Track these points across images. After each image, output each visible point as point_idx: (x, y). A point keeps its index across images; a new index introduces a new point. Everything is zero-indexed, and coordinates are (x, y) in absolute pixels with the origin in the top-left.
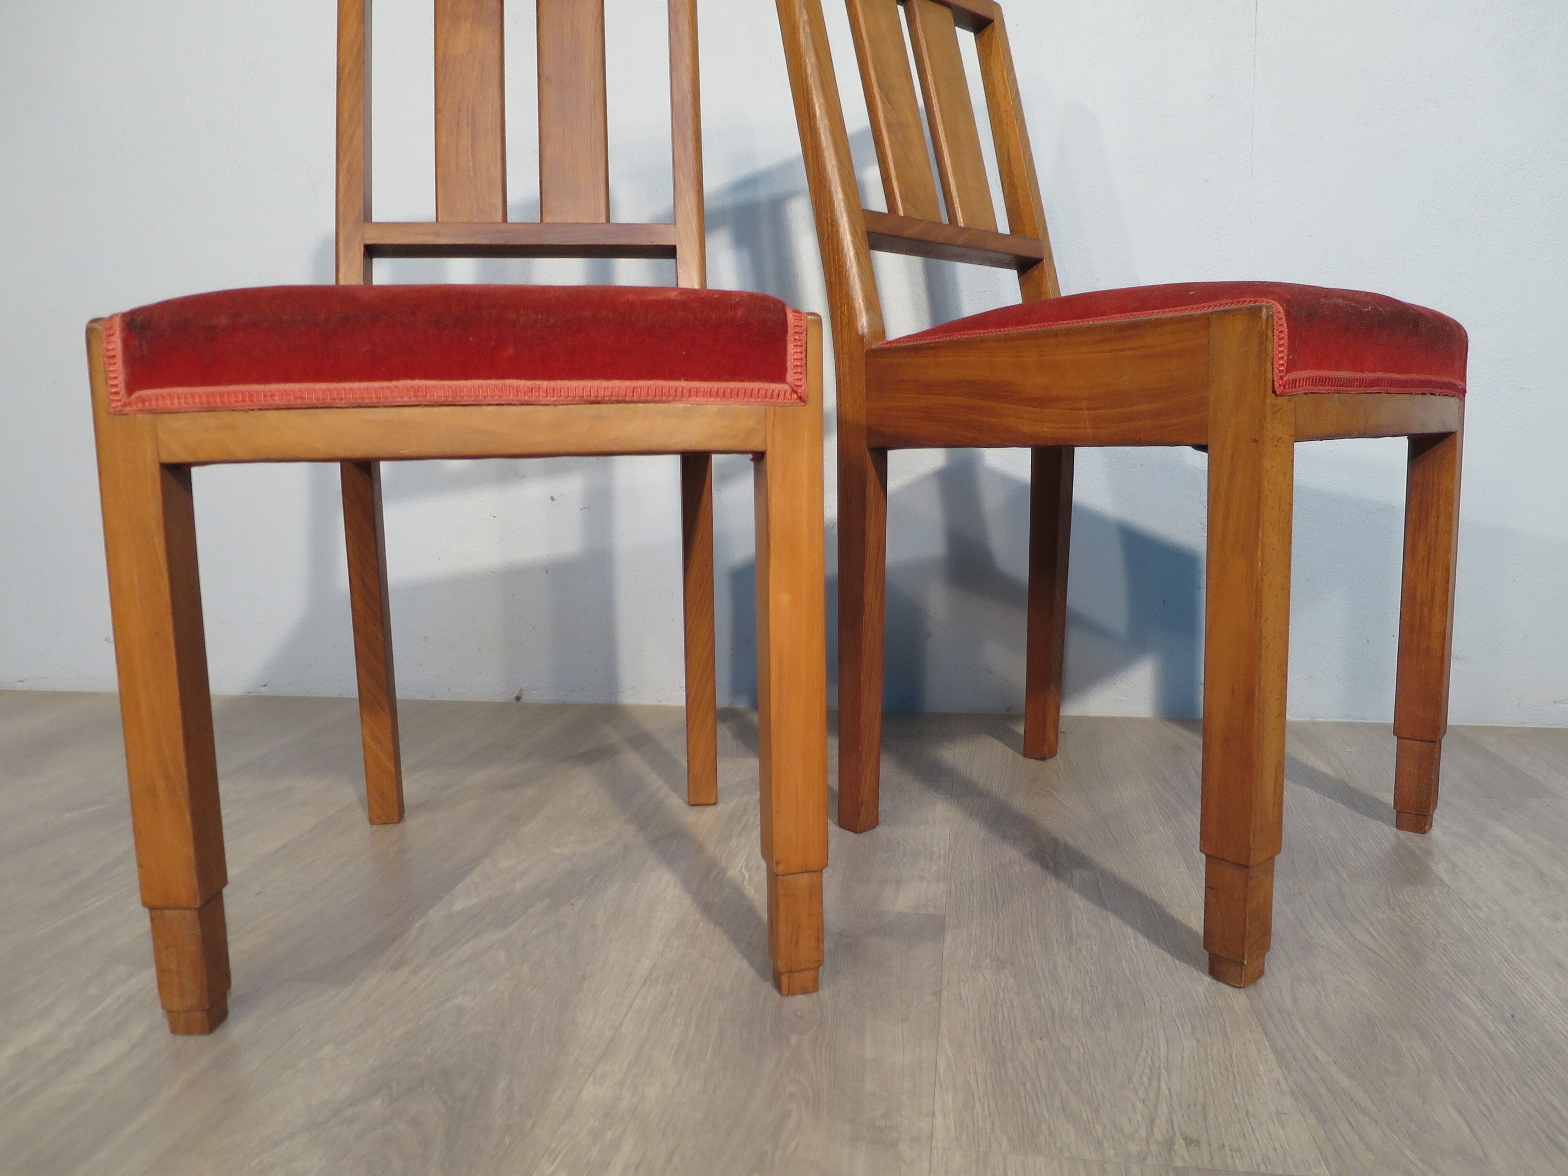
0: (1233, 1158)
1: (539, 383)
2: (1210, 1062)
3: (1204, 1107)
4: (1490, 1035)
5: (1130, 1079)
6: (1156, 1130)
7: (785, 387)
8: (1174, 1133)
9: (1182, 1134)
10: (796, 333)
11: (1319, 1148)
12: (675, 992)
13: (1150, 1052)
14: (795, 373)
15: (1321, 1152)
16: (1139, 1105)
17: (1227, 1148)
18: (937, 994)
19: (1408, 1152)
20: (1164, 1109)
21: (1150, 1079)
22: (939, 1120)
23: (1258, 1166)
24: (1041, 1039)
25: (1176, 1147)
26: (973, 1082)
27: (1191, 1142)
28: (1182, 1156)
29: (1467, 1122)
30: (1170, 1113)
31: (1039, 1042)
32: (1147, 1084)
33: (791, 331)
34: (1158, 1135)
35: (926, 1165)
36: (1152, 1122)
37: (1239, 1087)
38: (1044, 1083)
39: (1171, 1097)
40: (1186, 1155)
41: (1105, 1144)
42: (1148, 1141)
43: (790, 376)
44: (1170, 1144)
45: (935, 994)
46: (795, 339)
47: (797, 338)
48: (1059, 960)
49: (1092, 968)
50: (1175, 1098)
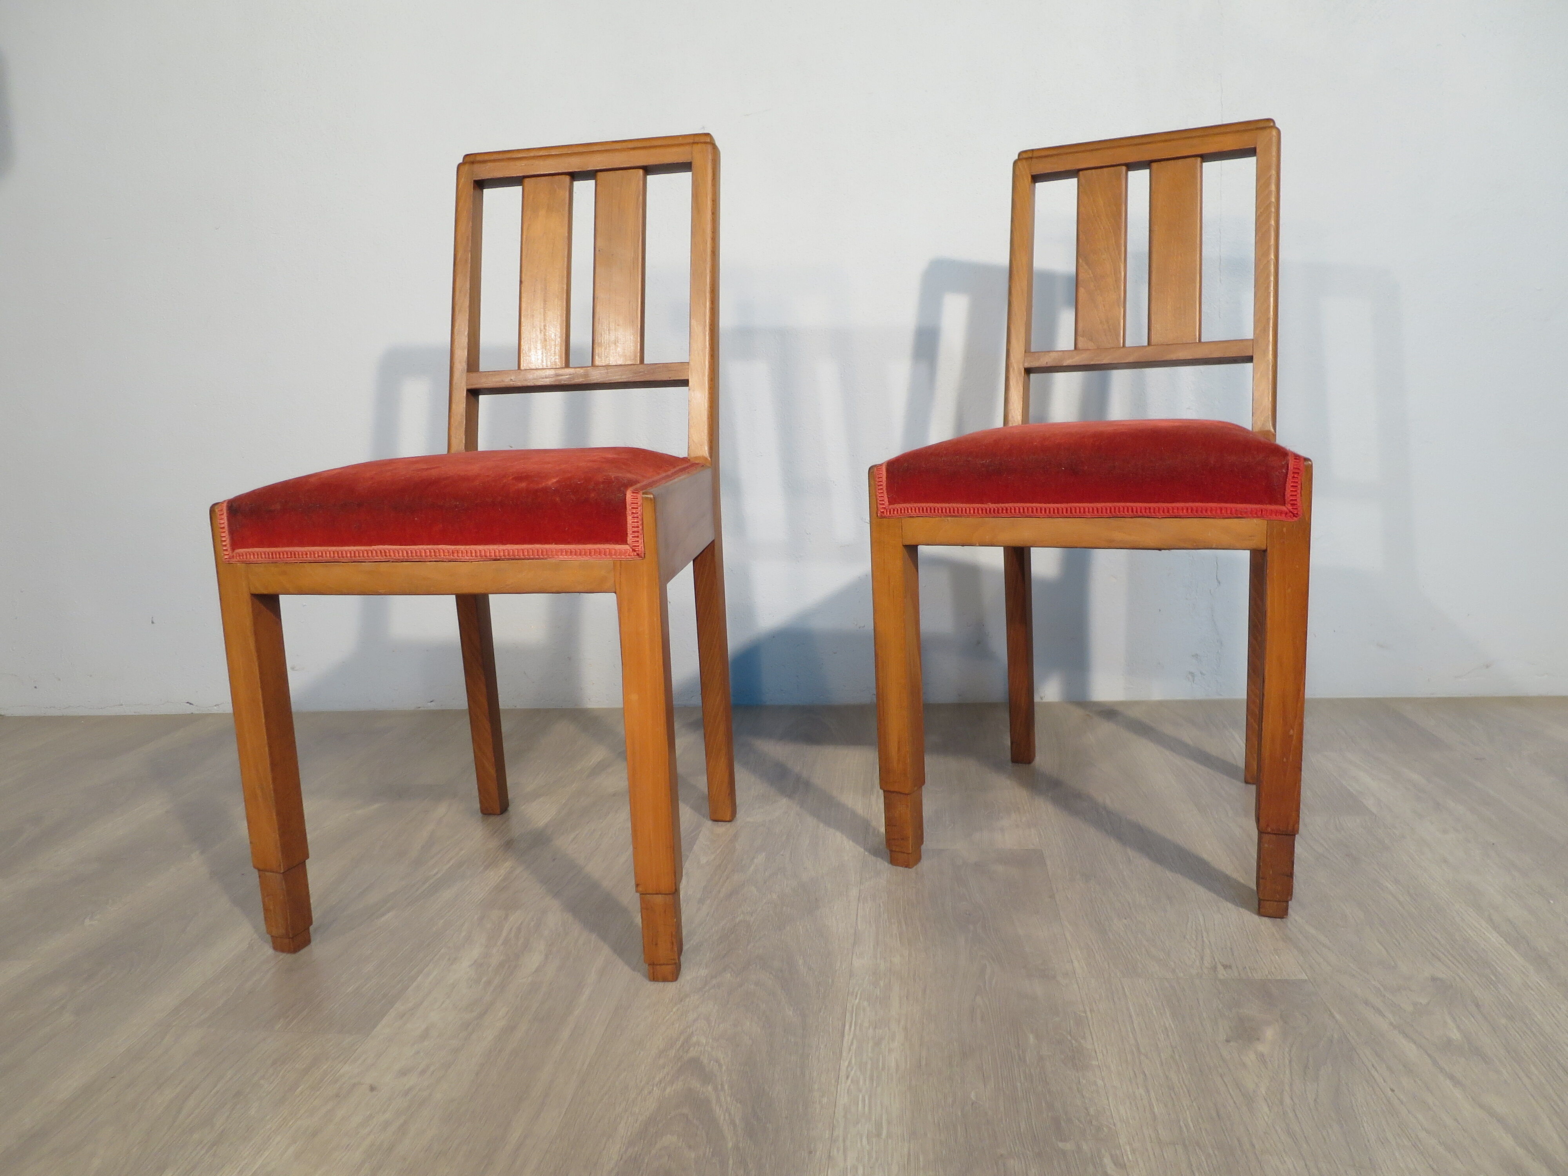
0: (1251, 973)
1: (458, 547)
2: (1231, 926)
3: (1231, 949)
4: (1400, 903)
5: (1185, 937)
6: (1205, 962)
7: (627, 547)
8: (1216, 963)
9: (1220, 962)
10: (633, 508)
11: (1300, 965)
12: (881, 905)
13: (1194, 922)
14: (633, 537)
15: (1302, 967)
16: (1193, 951)
17: (1248, 968)
18: (1052, 897)
19: (1351, 965)
20: (1207, 951)
21: (1196, 937)
22: (1076, 964)
23: (1267, 976)
24: (1125, 919)
25: (1218, 970)
26: (1090, 943)
27: (1225, 967)
28: (1222, 973)
29: (1385, 949)
30: (1211, 953)
31: (1124, 920)
32: (1195, 939)
33: (629, 507)
34: (1206, 964)
35: (1075, 986)
36: (1202, 958)
37: (1250, 937)
38: (1133, 942)
39: (1211, 945)
40: (1225, 973)
41: (1177, 970)
42: (1201, 968)
43: (630, 538)
44: (1215, 968)
45: (1050, 897)
46: (633, 513)
47: (634, 511)
48: (1125, 873)
49: (1148, 877)
50: (1213, 946)
